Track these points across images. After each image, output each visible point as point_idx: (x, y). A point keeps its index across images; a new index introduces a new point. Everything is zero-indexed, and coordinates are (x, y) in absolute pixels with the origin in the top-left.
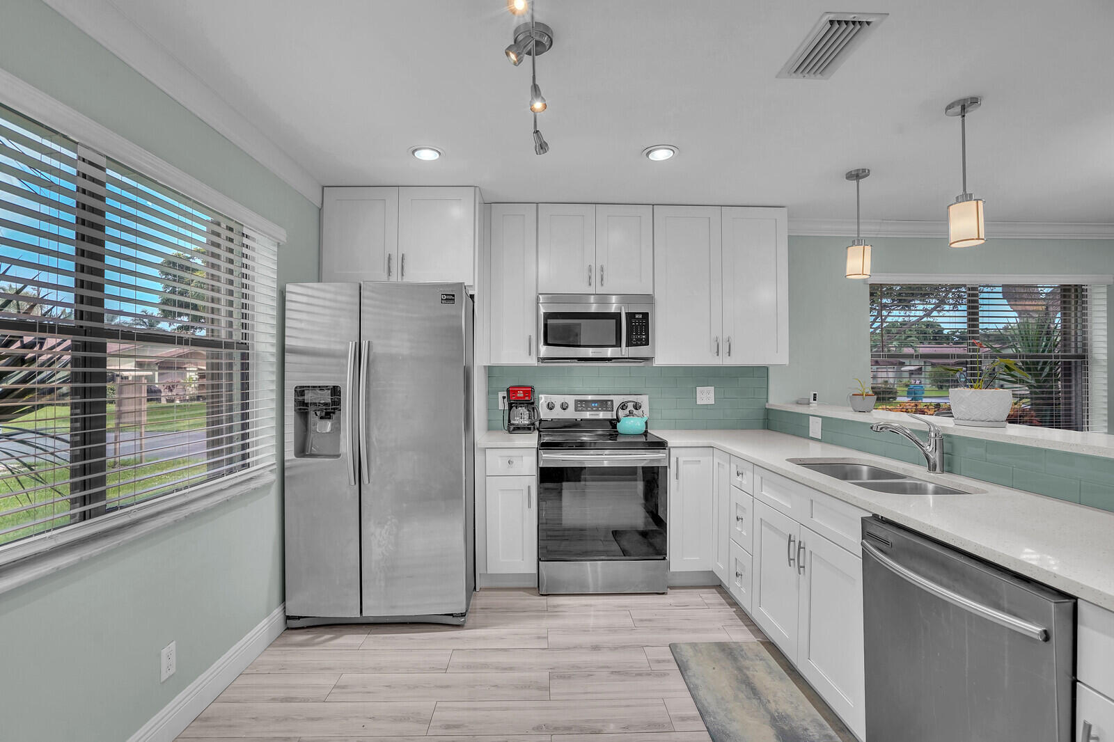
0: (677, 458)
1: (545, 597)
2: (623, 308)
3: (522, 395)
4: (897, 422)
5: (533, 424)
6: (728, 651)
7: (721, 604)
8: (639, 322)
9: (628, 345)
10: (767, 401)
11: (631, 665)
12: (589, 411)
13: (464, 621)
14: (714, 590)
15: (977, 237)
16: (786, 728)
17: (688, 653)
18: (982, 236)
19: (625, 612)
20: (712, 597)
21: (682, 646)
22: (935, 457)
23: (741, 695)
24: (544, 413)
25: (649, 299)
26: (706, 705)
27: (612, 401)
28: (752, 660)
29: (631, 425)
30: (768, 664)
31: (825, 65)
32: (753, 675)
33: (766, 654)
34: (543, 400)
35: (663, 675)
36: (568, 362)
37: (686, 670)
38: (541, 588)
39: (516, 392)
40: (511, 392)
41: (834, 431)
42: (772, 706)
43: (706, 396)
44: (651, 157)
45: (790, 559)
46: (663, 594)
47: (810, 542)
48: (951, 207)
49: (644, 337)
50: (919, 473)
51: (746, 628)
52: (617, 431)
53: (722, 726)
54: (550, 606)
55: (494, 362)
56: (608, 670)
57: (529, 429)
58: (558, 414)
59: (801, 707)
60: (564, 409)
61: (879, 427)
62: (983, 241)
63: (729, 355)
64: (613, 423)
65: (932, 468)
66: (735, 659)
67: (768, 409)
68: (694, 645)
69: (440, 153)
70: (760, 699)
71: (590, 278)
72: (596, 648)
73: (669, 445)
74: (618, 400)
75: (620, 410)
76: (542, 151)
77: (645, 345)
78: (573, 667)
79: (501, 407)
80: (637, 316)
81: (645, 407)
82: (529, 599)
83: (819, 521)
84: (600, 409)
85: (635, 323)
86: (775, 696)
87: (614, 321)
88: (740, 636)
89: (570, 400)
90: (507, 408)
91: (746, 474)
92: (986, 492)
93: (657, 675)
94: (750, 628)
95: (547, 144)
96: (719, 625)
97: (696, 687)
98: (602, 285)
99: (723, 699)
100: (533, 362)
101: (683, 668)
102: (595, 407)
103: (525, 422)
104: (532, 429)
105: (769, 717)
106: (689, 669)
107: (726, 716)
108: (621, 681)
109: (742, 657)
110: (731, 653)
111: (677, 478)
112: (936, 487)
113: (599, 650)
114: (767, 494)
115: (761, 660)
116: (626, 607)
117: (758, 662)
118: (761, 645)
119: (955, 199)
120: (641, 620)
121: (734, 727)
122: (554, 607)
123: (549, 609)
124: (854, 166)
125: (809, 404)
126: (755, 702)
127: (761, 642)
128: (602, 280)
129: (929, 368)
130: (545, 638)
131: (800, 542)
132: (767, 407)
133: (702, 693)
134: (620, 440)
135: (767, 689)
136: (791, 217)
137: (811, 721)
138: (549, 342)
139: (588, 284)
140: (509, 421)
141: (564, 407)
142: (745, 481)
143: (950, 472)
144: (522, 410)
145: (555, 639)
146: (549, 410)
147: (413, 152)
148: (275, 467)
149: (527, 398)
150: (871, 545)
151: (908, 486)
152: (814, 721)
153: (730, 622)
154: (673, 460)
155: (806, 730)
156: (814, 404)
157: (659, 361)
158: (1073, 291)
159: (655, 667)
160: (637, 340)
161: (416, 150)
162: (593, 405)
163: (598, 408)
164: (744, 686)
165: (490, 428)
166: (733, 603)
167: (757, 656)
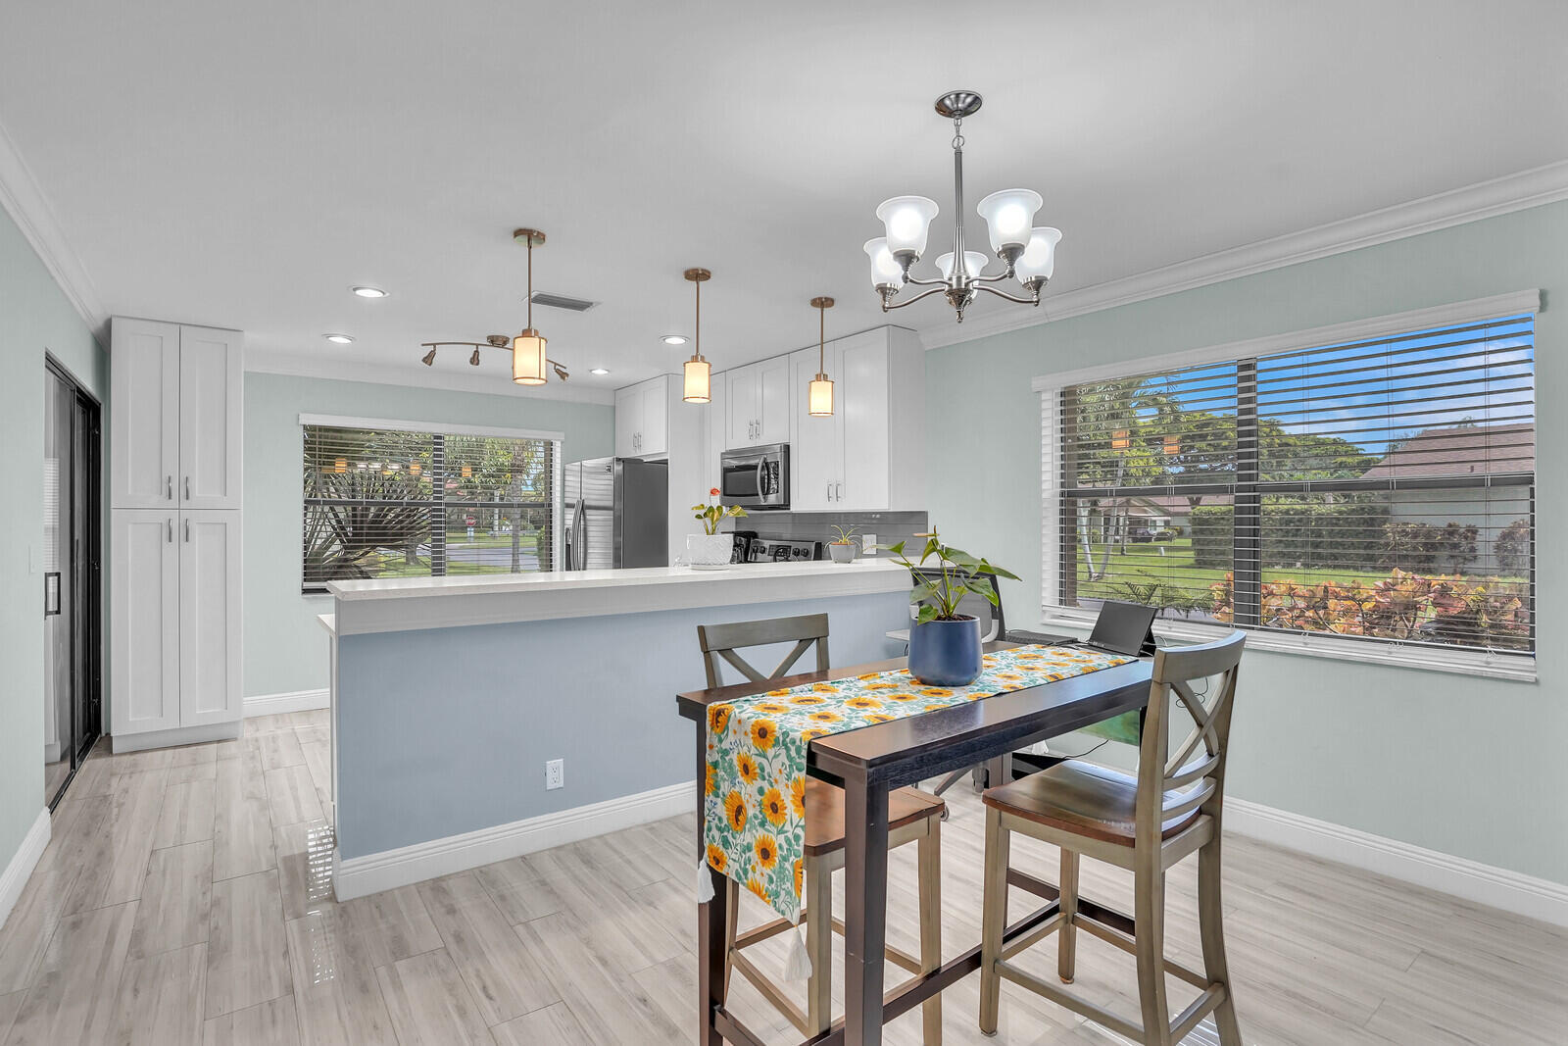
63: (839, 500)
71: (751, 432)
77: (776, 493)
80: (772, 465)
98: (757, 438)
128: (756, 433)
139: (750, 438)
157: (794, 507)
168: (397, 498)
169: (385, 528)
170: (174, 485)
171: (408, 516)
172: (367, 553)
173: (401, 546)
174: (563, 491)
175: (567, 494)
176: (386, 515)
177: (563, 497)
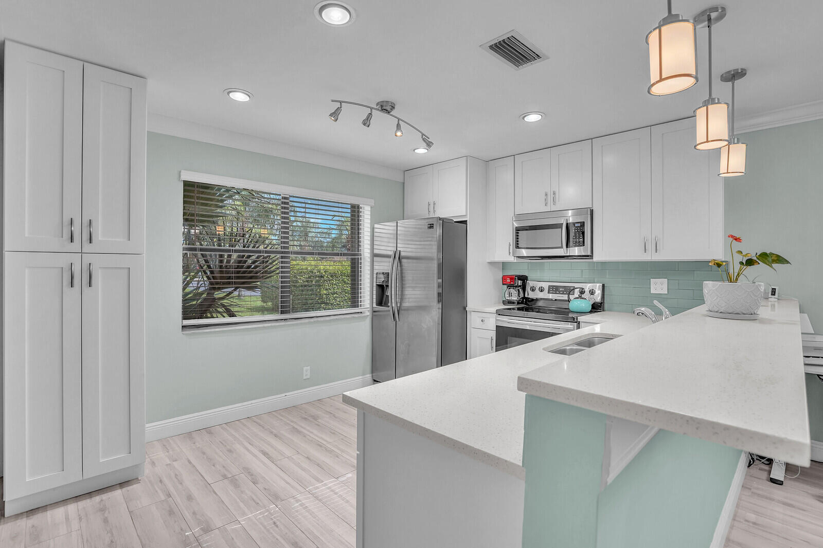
3: (509, 281)
8: (578, 230)
9: (574, 247)
12: (557, 293)
24: (529, 294)
25: (588, 211)
34: (530, 285)
39: (506, 279)
43: (659, 286)
44: (525, 119)
49: (581, 240)
58: (537, 295)
63: (657, 252)
69: (426, 149)
71: (546, 200)
73: (579, 320)
77: (581, 246)
80: (576, 225)
85: (575, 229)
87: (560, 230)
89: (545, 285)
98: (554, 204)
100: (512, 259)
102: (561, 291)
103: (514, 298)
128: (554, 201)
138: (519, 246)
139: (545, 205)
141: (542, 290)
144: (512, 291)
146: (531, 292)
147: (414, 151)
148: (369, 309)
149: (512, 283)
157: (601, 258)
160: (576, 242)
163: (564, 292)
168: (254, 247)
169: (244, 272)
170: (76, 229)
171: (263, 262)
172: (230, 293)
173: (256, 287)
174: (372, 244)
175: (375, 247)
176: (245, 262)
177: (372, 248)
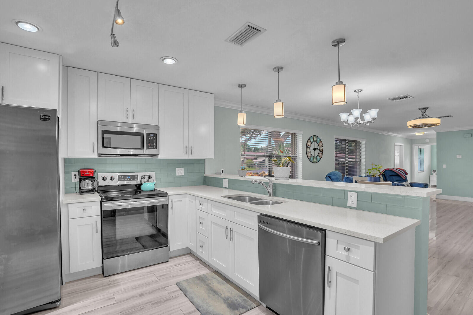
0: (172, 200)
1: (108, 277)
2: (144, 131)
3: (88, 174)
4: (258, 179)
5: (95, 189)
6: (201, 279)
7: (193, 260)
8: (152, 138)
9: (147, 149)
10: (205, 174)
11: (161, 297)
12: (126, 180)
13: (60, 304)
14: (188, 255)
15: (282, 115)
16: (230, 302)
17: (185, 285)
18: (283, 115)
19: (151, 275)
20: (188, 258)
21: (182, 282)
22: (271, 191)
23: (211, 295)
24: (102, 183)
25: (157, 127)
26: (198, 304)
27: (137, 175)
28: (211, 280)
29: (147, 186)
30: (217, 280)
31: (242, 42)
32: (213, 286)
33: (215, 276)
34: (100, 176)
35: (176, 297)
36: (114, 156)
37: (186, 292)
38: (104, 273)
39: (84, 172)
40: (81, 172)
41: (233, 184)
42: (223, 296)
43: (180, 172)
44: (164, 61)
45: (226, 236)
46: (167, 262)
47: (235, 228)
48: (275, 103)
49: (154, 145)
50: (266, 197)
51: (205, 268)
52: (141, 190)
53: (207, 310)
54: (111, 281)
55: (71, 156)
56: (150, 303)
57: (93, 191)
58: (108, 182)
59: (233, 292)
60: (112, 180)
61: (254, 182)
62: (283, 116)
63: (192, 154)
64: (139, 186)
65: (270, 195)
66: (205, 282)
67: (205, 177)
68: (187, 281)
69: (38, 29)
70: (218, 294)
71: (127, 115)
72: (142, 295)
73: (168, 194)
74: (140, 175)
75: (142, 180)
76: (115, 45)
77: (154, 149)
78: (132, 308)
79: (73, 180)
80: (151, 135)
81: (154, 177)
82: (97, 281)
83: (238, 219)
84: (131, 179)
85: (150, 138)
86: (223, 291)
87: (140, 137)
88: (204, 271)
89: (116, 175)
90: (78, 180)
91: (204, 204)
92: (288, 202)
93: (174, 298)
94: (207, 267)
95: (118, 43)
96: (194, 269)
97: (192, 298)
98: (134, 119)
99: (204, 299)
100: (95, 156)
101: (184, 292)
102: (129, 178)
103: (90, 188)
104: (94, 191)
105: (223, 300)
106: (187, 291)
107: (207, 305)
108: (158, 306)
109: (207, 280)
110: (202, 279)
111: (172, 209)
112: (273, 202)
113: (144, 295)
114: (215, 211)
115: (214, 279)
116: (152, 272)
117: (214, 280)
118: (212, 273)
119: (276, 101)
120: (161, 276)
121: (211, 309)
122: (114, 281)
123: (111, 283)
124: (241, 83)
125: (220, 174)
126: (216, 296)
127: (213, 272)
128: (134, 116)
129: (246, 160)
130: (112, 298)
131: (231, 229)
132: (205, 176)
133: (195, 300)
134: (142, 193)
135: (219, 289)
136: (216, 98)
137: (238, 296)
138: (105, 146)
139: (126, 118)
140: (80, 188)
141: (112, 179)
142: (204, 207)
143: (275, 196)
144: (88, 182)
145: (117, 297)
146: (103, 181)
147: (17, 23)
149: (91, 175)
150: (262, 225)
151: (264, 202)
152: (239, 296)
153: (198, 267)
154: (170, 201)
155: (237, 300)
156: (222, 174)
157: (161, 156)
158: (294, 135)
159: (172, 295)
160: (151, 146)
161: (19, 22)
162: (128, 177)
163: (130, 179)
164: (211, 291)
165: (66, 192)
166: (198, 259)
167: (212, 278)
